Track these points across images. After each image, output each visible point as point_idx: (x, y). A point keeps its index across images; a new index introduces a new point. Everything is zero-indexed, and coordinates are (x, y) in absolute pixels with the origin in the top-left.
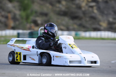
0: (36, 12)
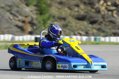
0: (54, 17)
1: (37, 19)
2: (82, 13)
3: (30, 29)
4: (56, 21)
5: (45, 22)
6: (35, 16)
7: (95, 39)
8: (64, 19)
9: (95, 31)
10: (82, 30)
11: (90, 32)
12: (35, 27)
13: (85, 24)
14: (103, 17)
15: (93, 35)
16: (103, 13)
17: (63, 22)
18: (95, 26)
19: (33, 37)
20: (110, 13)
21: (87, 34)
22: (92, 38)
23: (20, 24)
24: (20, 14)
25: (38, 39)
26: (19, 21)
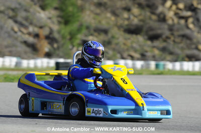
0: (88, 28)
1: (59, 32)
2: (136, 21)
3: (46, 48)
4: (92, 35)
5: (72, 36)
6: (55, 27)
7: (157, 66)
8: (105, 32)
9: (157, 52)
10: (136, 51)
11: (149, 54)
12: (55, 45)
13: (140, 40)
14: (171, 29)
15: (154, 58)
16: (170, 22)
17: (103, 37)
18: (157, 43)
19: (52, 62)
20: (182, 22)
21: (143, 57)
22: (153, 64)
23: (31, 40)
24: (31, 24)
25: (61, 66)
26: (29, 34)
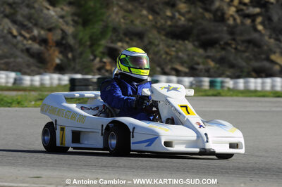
0: (115, 30)
1: (75, 36)
2: (183, 20)
3: (58, 59)
5: (94, 42)
8: (140, 36)
9: (212, 64)
11: (200, 67)
12: (70, 55)
14: (232, 31)
20: (248, 22)
21: (193, 71)
23: (36, 47)
24: (36, 25)
25: (77, 83)
